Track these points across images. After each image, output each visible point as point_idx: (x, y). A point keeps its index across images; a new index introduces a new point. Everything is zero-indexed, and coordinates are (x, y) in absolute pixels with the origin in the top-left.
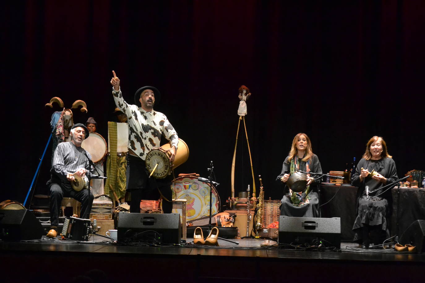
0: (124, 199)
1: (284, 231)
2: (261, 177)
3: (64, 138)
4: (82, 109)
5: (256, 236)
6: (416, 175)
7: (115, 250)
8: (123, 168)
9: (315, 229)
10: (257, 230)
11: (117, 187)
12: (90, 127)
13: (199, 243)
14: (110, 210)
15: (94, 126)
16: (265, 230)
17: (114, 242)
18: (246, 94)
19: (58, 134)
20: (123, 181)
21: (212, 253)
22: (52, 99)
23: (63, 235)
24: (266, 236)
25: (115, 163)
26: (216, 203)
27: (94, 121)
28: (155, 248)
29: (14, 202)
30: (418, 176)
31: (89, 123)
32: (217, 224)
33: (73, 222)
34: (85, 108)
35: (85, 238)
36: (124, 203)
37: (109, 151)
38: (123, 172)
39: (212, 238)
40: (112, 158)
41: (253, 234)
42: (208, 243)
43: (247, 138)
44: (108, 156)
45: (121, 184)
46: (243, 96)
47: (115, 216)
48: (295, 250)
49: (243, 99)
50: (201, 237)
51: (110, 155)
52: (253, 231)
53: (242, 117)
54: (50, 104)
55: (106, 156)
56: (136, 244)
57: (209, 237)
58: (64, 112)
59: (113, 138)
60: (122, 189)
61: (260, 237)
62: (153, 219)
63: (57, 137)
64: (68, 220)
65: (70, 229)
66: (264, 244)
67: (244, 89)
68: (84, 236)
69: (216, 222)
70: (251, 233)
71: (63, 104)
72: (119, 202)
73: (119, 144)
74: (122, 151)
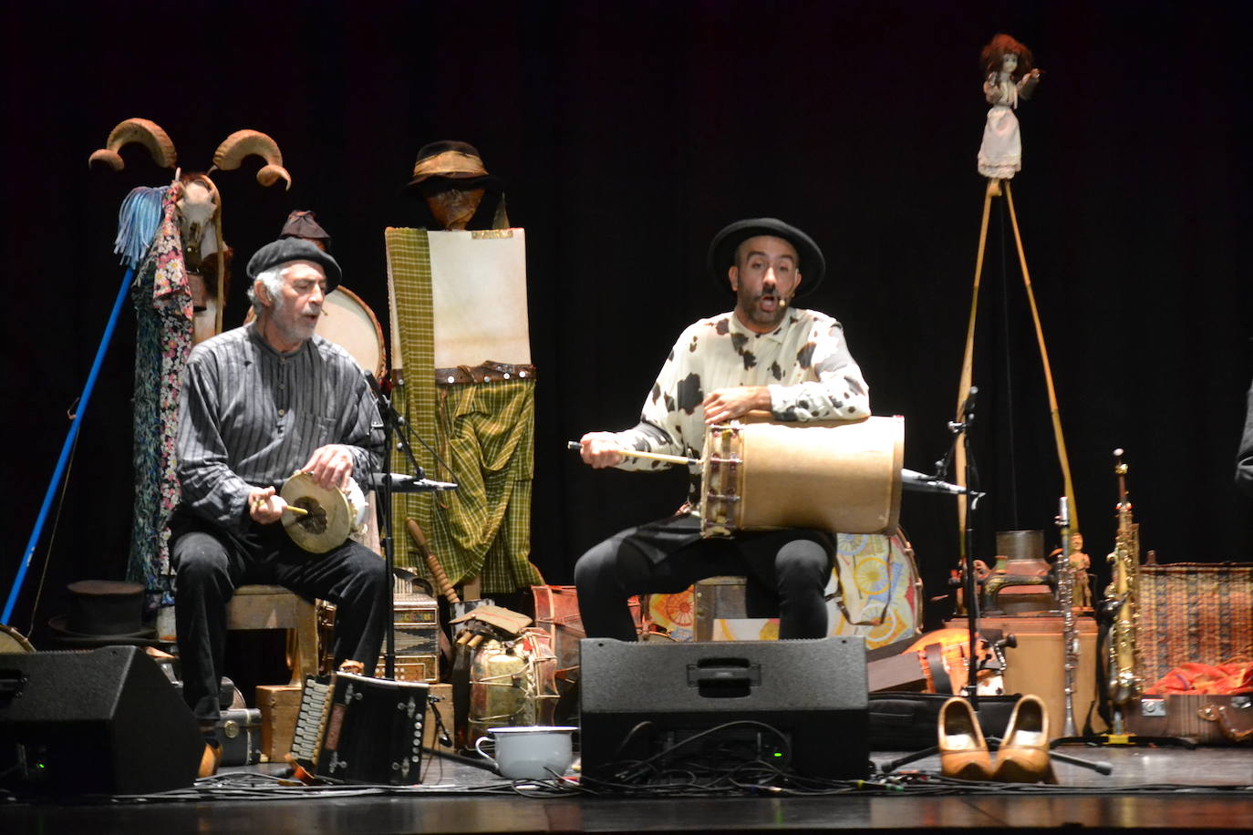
0: (476, 586)
2: (1123, 459)
3: (191, 309)
4: (264, 170)
5: (1110, 732)
7: (571, 819)
8: (467, 441)
13: (972, 771)
14: (428, 640)
16: (1150, 703)
17: (562, 781)
18: (1016, 76)
19: (162, 292)
20: (468, 501)
22: (118, 128)
23: (301, 762)
24: (1158, 734)
25: (428, 420)
26: (911, 587)
27: (315, 225)
32: (929, 683)
33: (348, 698)
34: (275, 168)
35: (405, 772)
37: (398, 364)
38: (468, 460)
39: (1024, 746)
40: (416, 396)
41: (1098, 726)
42: (1011, 771)
44: (394, 390)
45: (463, 516)
46: (1004, 84)
49: (1003, 100)
50: (974, 746)
51: (400, 381)
53: (1002, 182)
56: (683, 788)
57: (1010, 743)
58: (180, 190)
59: (413, 302)
60: (468, 541)
61: (1131, 739)
62: (744, 669)
63: (160, 305)
64: (326, 690)
65: (336, 728)
67: (1007, 50)
68: (401, 762)
69: (926, 675)
70: (1088, 719)
71: (173, 150)
72: (454, 598)
73: (441, 332)
74: (460, 364)
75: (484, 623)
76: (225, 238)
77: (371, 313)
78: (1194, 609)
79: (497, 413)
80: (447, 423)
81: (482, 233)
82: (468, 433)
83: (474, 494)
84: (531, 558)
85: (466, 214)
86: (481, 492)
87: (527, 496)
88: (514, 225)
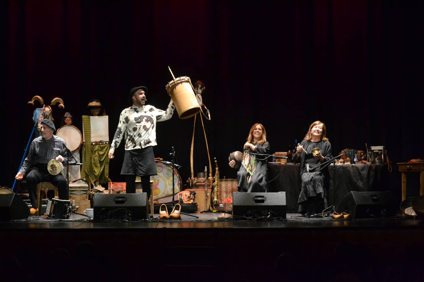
0: (98, 182)
1: (237, 205)
2: (216, 159)
4: (60, 105)
5: (213, 210)
6: (348, 153)
7: (92, 226)
9: (264, 202)
10: (215, 205)
11: (92, 171)
12: (66, 121)
13: (164, 218)
14: (86, 192)
15: (71, 119)
16: (221, 205)
17: (90, 219)
18: (201, 88)
20: (96, 166)
21: (175, 226)
22: (33, 98)
23: (47, 215)
24: (222, 210)
25: (89, 151)
26: (178, 183)
27: (70, 115)
28: (127, 223)
29: (3, 188)
30: (350, 154)
31: (66, 117)
32: (179, 201)
33: (54, 203)
34: (62, 105)
36: (98, 186)
37: (84, 141)
38: (97, 159)
39: (176, 213)
40: (87, 147)
41: (211, 209)
42: (172, 218)
43: (203, 126)
45: (95, 169)
46: (199, 90)
47: (91, 197)
48: (248, 221)
49: (199, 93)
50: (166, 213)
51: (84, 144)
52: (210, 206)
54: (32, 102)
55: (82, 145)
56: (110, 221)
57: (173, 212)
59: (87, 129)
60: (96, 174)
61: (217, 211)
62: (124, 199)
64: (51, 202)
65: (52, 209)
66: (220, 217)
67: (199, 84)
68: (65, 215)
69: (179, 199)
70: (209, 208)
71: (43, 101)
72: (94, 184)
73: (92, 135)
74: (95, 141)
75: (96, 189)
76: (53, 117)
77: (80, 131)
78: (232, 187)
79: (103, 150)
80: (93, 152)
81: (100, 117)
82: (97, 154)
83: (97, 165)
84: (109, 177)
85: (97, 113)
86: (99, 165)
87: (108, 165)
88: (107, 115)
